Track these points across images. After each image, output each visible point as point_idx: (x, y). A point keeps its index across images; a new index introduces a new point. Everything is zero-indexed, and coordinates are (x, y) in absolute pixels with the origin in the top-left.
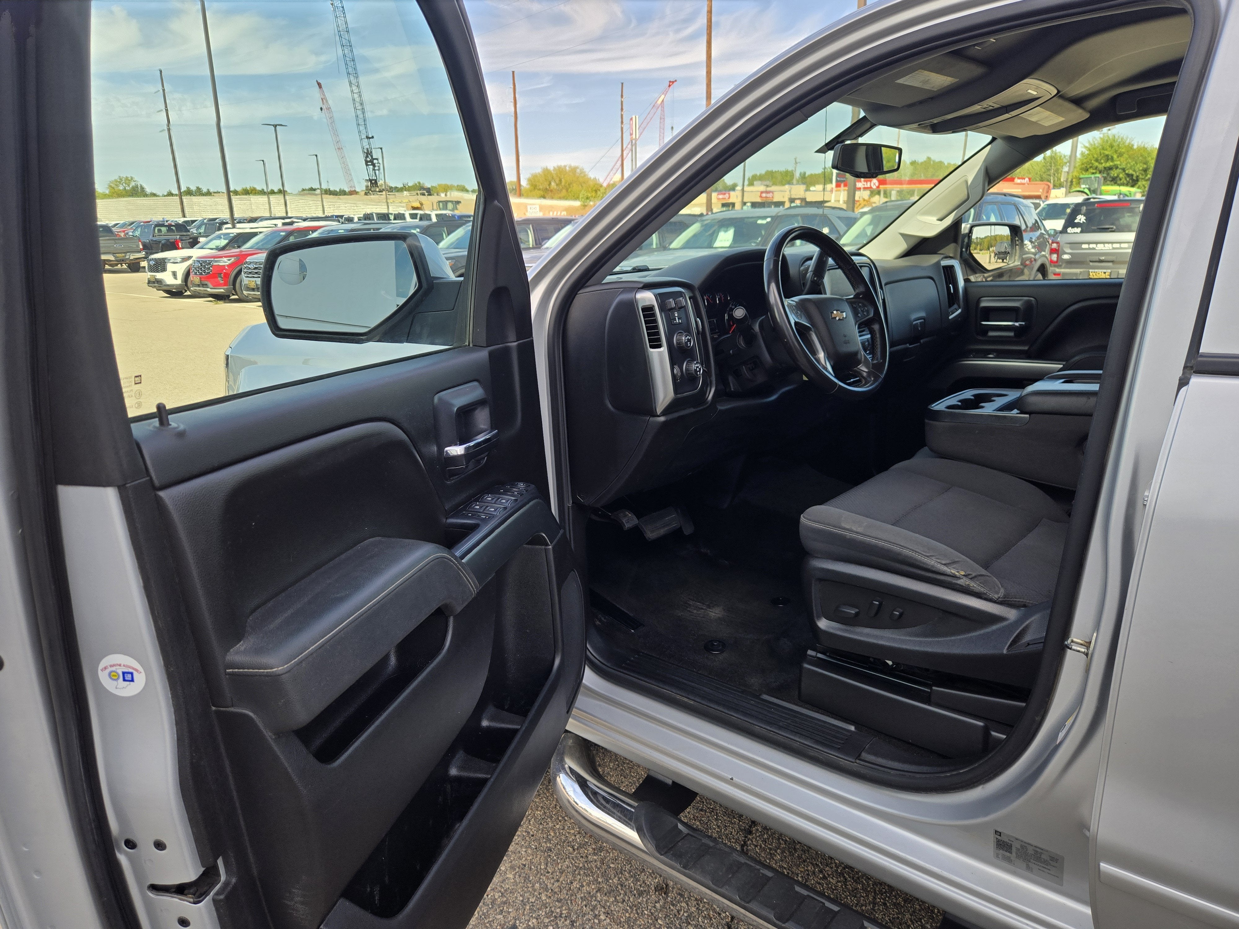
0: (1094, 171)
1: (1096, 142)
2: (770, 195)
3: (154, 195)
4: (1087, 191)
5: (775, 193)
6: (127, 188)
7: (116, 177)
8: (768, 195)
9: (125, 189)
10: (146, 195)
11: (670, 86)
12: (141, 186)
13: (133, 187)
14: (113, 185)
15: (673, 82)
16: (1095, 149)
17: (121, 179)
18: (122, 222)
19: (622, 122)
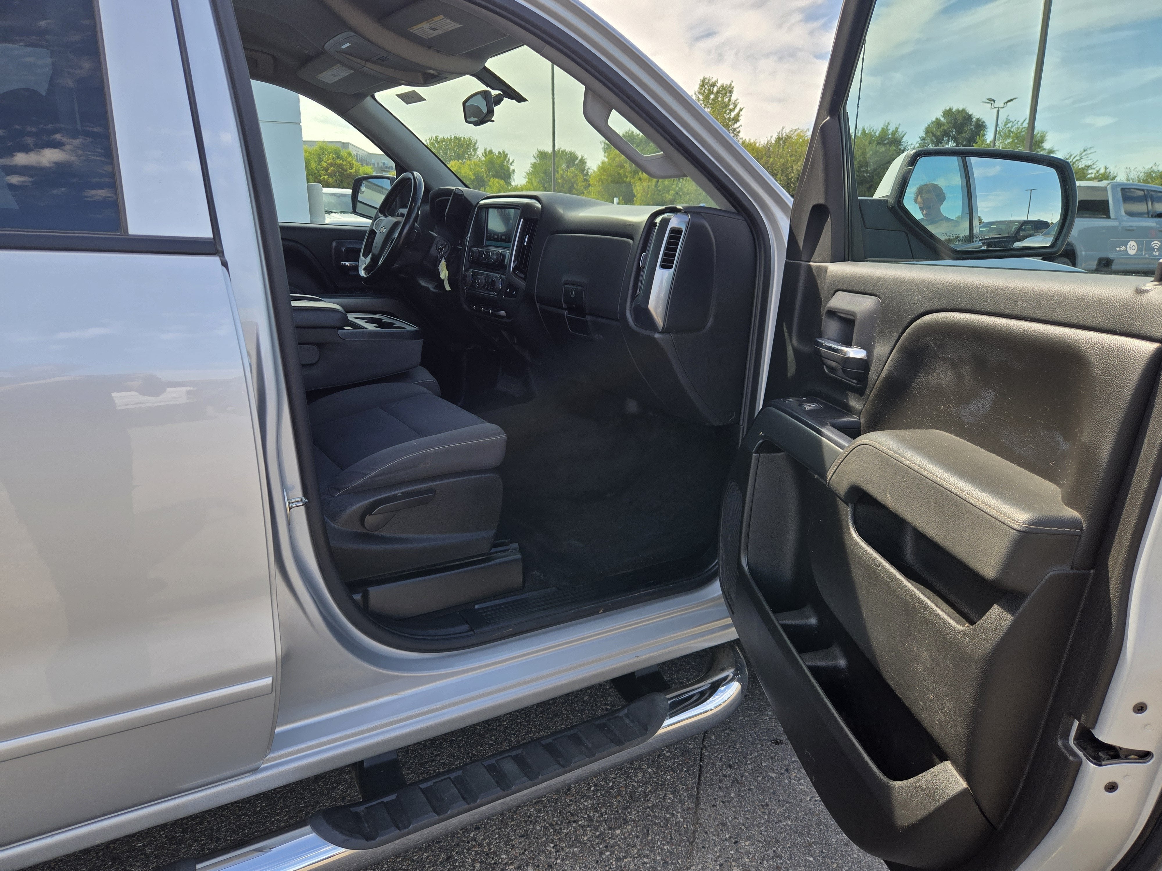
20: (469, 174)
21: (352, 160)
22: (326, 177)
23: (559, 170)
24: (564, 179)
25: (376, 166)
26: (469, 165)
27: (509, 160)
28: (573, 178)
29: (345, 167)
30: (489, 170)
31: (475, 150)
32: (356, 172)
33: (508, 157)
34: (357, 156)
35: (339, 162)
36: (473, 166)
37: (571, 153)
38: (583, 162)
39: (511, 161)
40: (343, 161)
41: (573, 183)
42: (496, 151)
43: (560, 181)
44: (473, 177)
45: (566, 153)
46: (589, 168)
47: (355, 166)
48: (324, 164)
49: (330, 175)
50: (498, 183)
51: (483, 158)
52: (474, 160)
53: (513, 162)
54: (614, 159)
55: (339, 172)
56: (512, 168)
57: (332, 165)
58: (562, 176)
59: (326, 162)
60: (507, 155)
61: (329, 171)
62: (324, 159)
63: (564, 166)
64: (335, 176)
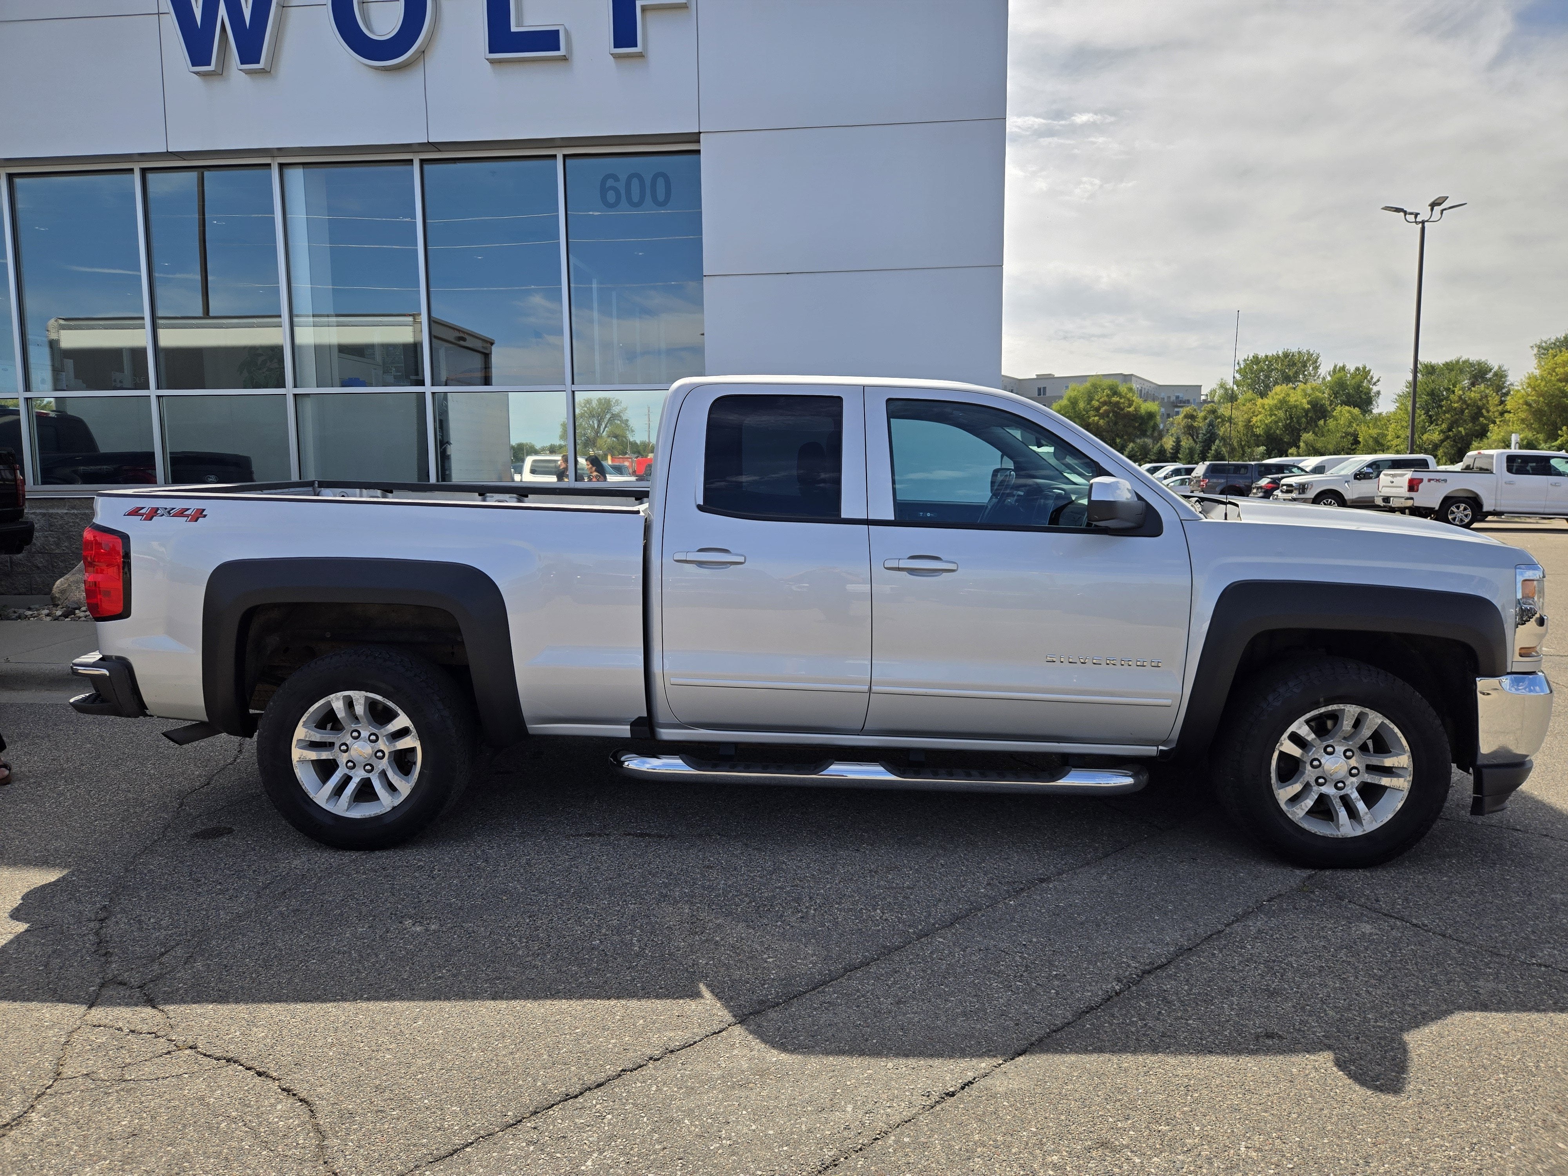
20: (1301, 402)
21: (1133, 396)
22: (1097, 418)
23: (1456, 390)
24: (1465, 402)
25: (1166, 400)
26: (1303, 390)
27: (1372, 378)
28: (1480, 400)
29: (1122, 405)
30: (1336, 394)
31: (1316, 368)
32: (1136, 410)
33: (1371, 374)
34: (1141, 391)
35: (1115, 399)
36: (1309, 391)
37: (1479, 364)
38: (1501, 375)
39: (1374, 380)
40: (1121, 398)
41: (1480, 409)
42: (1351, 367)
43: (1456, 405)
44: (1307, 406)
45: (1471, 364)
46: (1512, 384)
47: (1134, 403)
48: (1095, 403)
49: (1102, 416)
50: (1349, 412)
51: (1329, 378)
52: (1313, 383)
53: (1378, 380)
54: (1554, 370)
55: (1114, 412)
56: (1375, 389)
57: (1105, 403)
58: (1460, 397)
59: (1098, 401)
60: (1369, 371)
61: (1101, 411)
62: (1096, 397)
63: (1466, 383)
64: (1108, 416)
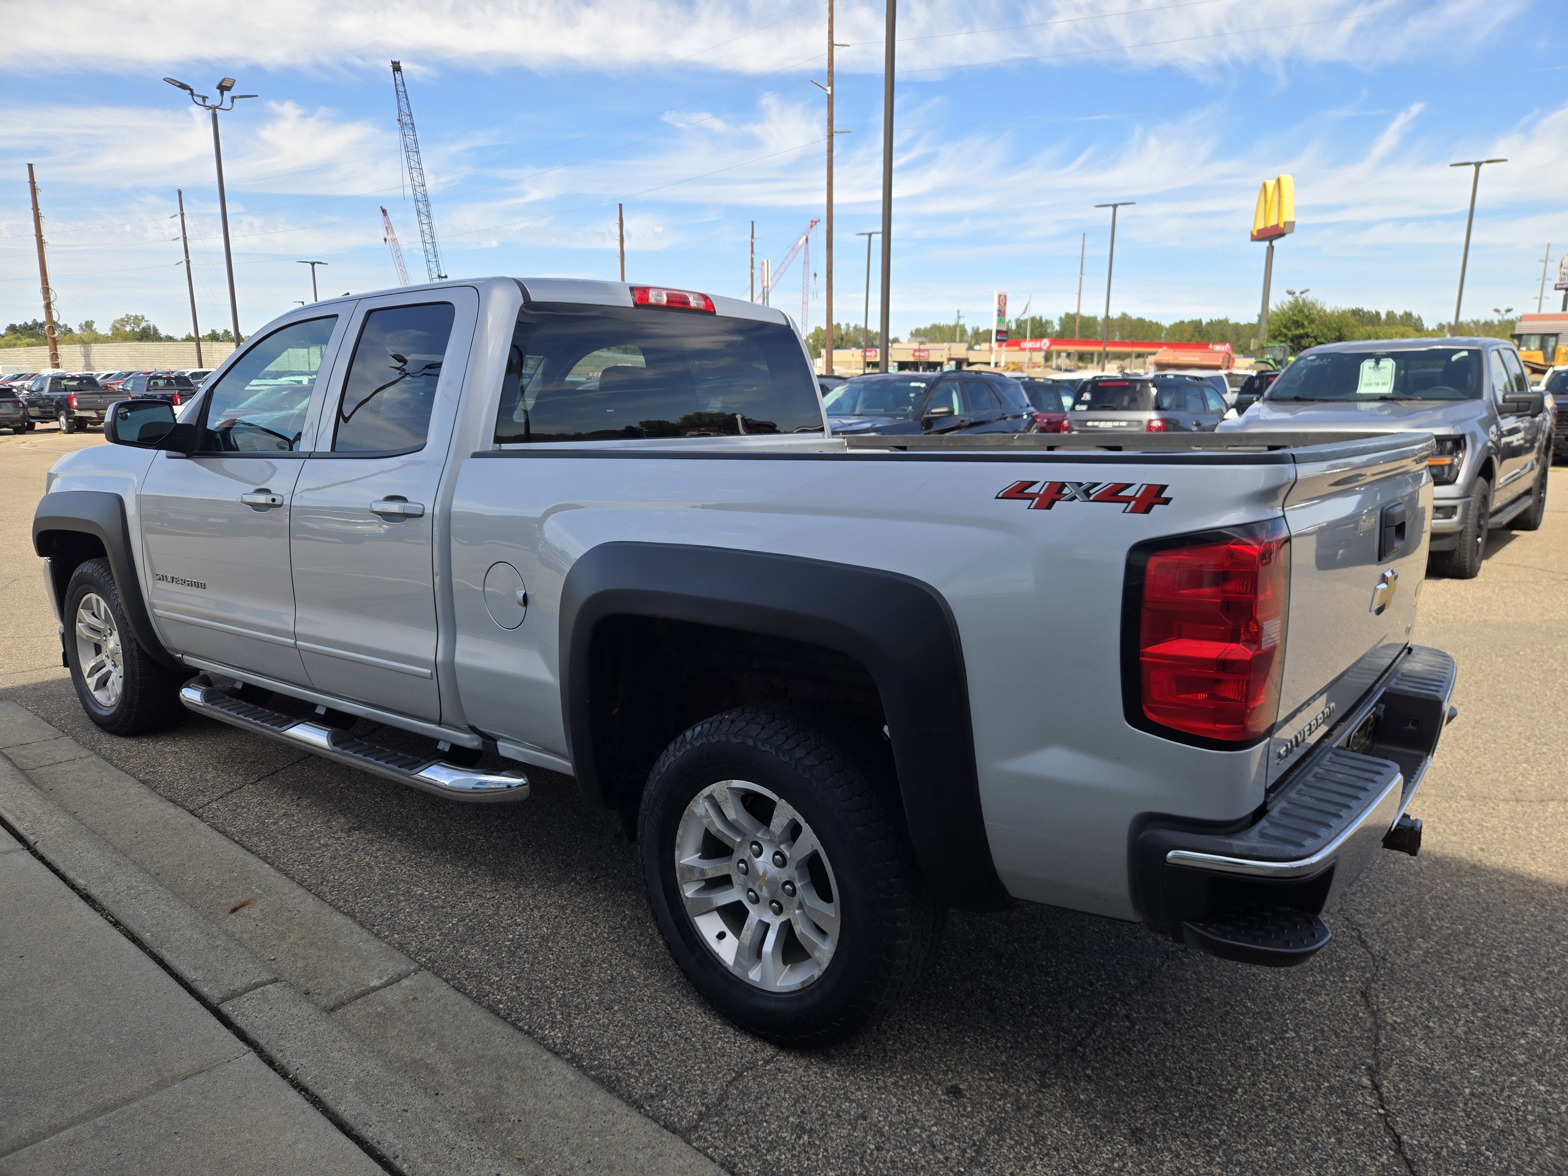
0: (1283, 339)
1: (1285, 307)
2: (925, 354)
3: (170, 339)
4: (1271, 362)
5: (931, 352)
6: (137, 330)
7: (123, 316)
8: (922, 354)
9: (133, 330)
10: (160, 339)
11: (812, 226)
12: (154, 328)
13: (144, 328)
14: (118, 326)
15: (816, 222)
16: (1283, 314)
17: (129, 318)
18: (117, 372)
19: (752, 267)
